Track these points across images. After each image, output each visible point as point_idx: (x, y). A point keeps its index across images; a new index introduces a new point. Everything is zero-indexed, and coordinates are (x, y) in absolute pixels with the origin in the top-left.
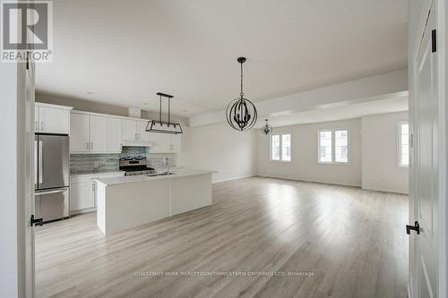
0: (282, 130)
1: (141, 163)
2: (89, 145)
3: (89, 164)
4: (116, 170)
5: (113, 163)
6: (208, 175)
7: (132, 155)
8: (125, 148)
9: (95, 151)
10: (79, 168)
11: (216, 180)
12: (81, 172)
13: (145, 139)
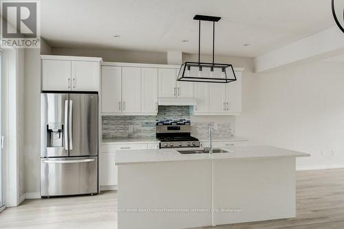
1: (183, 130)
2: (121, 105)
3: (124, 127)
5: (148, 128)
6: (291, 158)
7: (173, 118)
8: (162, 109)
9: (129, 111)
10: (113, 133)
11: (302, 165)
12: (115, 138)
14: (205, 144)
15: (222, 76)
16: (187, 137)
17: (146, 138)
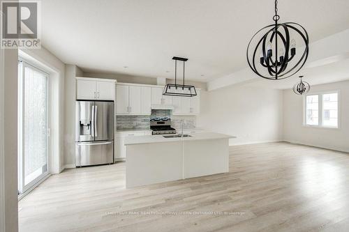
0: (322, 89)
1: (166, 124)
2: (129, 109)
3: (130, 122)
4: (147, 129)
5: (146, 123)
7: (160, 117)
8: (154, 111)
9: (133, 113)
10: (123, 126)
12: (125, 129)
13: (169, 103)
14: (179, 132)
15: (189, 93)
16: (168, 128)
17: (144, 129)
